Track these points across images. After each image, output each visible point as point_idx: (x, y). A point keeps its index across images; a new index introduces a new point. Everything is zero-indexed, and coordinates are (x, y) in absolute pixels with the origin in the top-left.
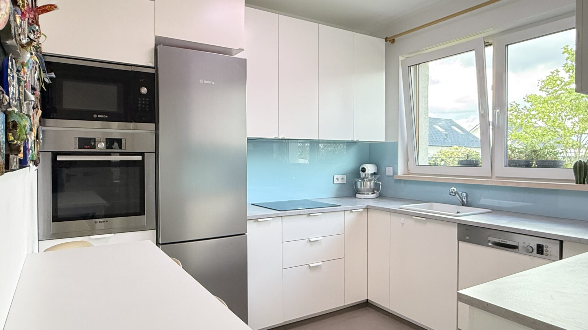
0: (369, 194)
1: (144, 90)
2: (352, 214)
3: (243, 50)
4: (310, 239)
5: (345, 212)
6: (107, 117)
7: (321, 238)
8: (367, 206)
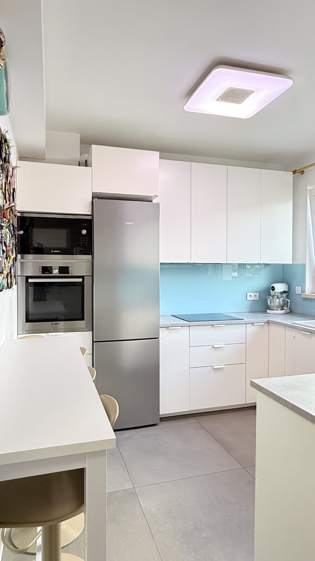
0: (278, 310)
1: (84, 232)
2: (253, 326)
3: (157, 196)
4: (214, 346)
5: (247, 324)
6: (60, 251)
7: (224, 345)
8: (268, 320)
